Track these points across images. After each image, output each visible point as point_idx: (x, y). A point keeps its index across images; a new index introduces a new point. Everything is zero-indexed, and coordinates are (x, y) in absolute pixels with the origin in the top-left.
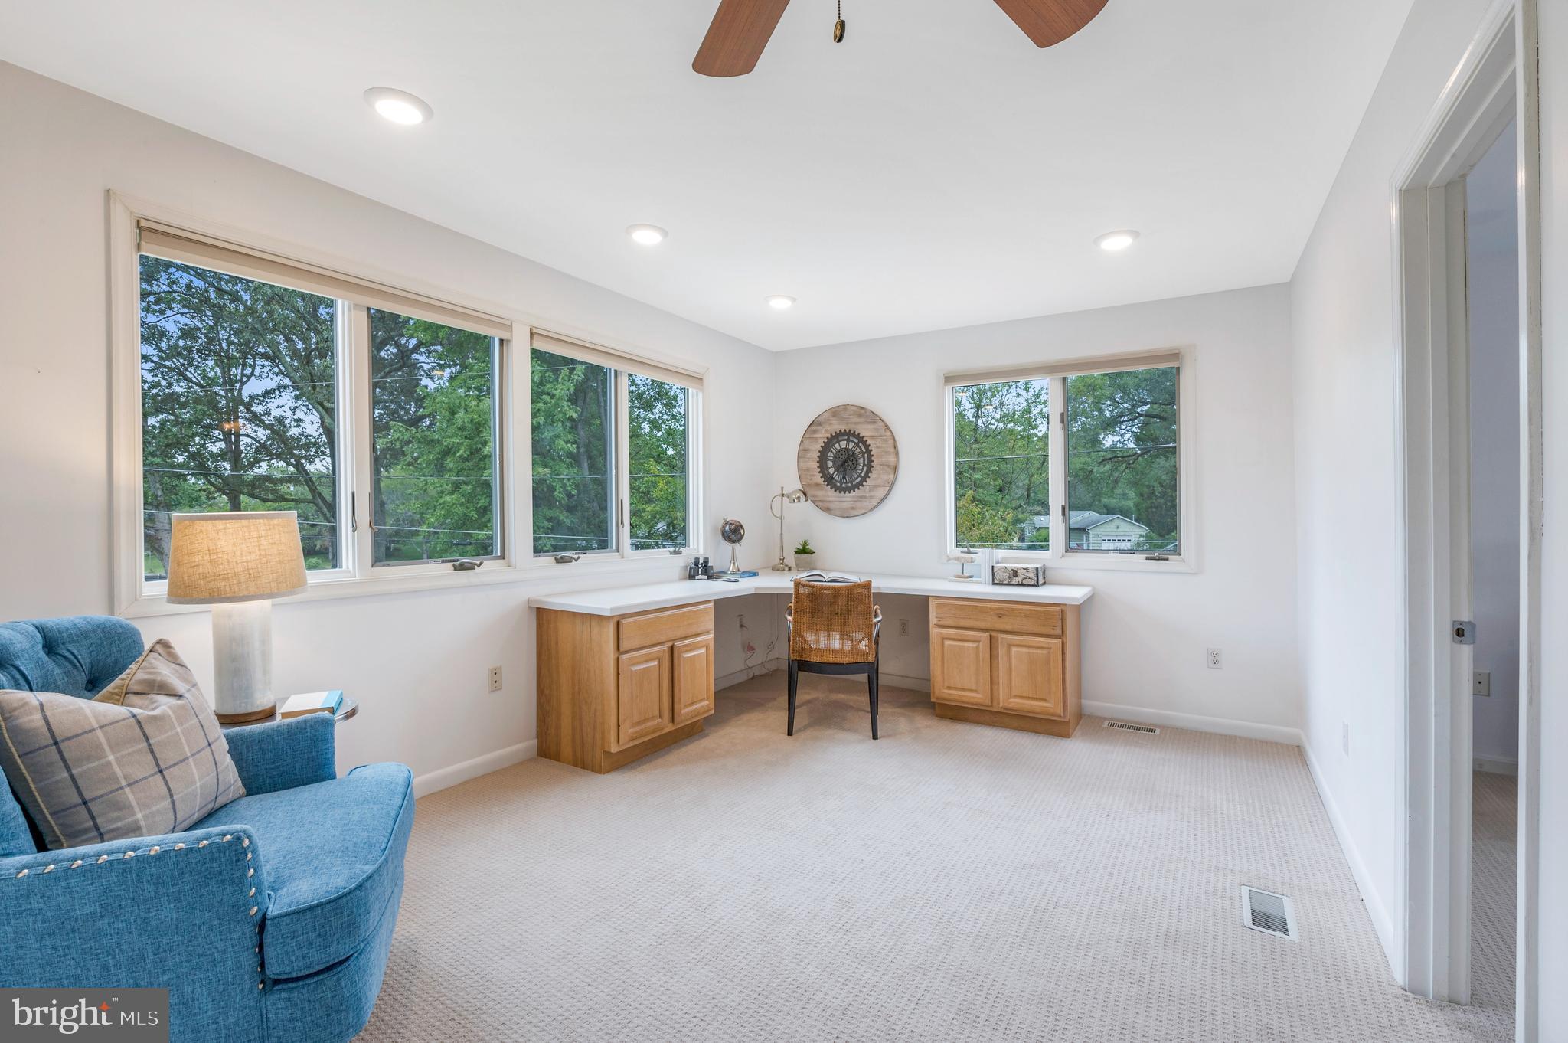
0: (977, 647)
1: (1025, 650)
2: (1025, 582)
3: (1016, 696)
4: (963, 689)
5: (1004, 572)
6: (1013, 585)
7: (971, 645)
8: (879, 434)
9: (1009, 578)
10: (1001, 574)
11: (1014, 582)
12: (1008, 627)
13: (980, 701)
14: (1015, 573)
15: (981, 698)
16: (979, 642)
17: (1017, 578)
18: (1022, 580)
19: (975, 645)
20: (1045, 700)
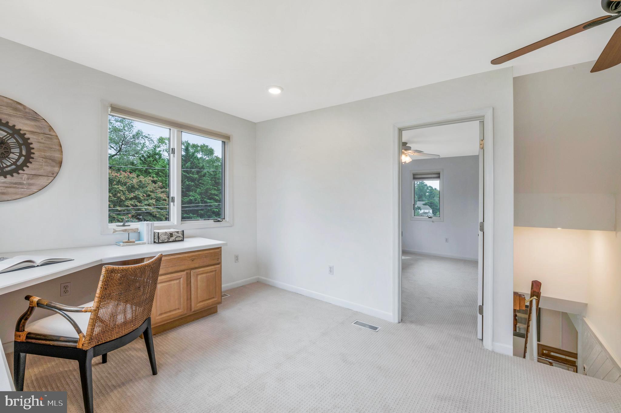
0: (180, 282)
1: (204, 275)
2: (177, 239)
3: (200, 302)
4: (170, 311)
5: (165, 235)
6: (170, 242)
7: (175, 282)
8: (42, 132)
9: (168, 238)
10: (163, 237)
11: (171, 240)
12: (197, 265)
13: (182, 313)
14: (171, 235)
15: (182, 312)
16: (180, 278)
17: (172, 238)
18: (175, 239)
19: (178, 281)
20: (213, 298)
